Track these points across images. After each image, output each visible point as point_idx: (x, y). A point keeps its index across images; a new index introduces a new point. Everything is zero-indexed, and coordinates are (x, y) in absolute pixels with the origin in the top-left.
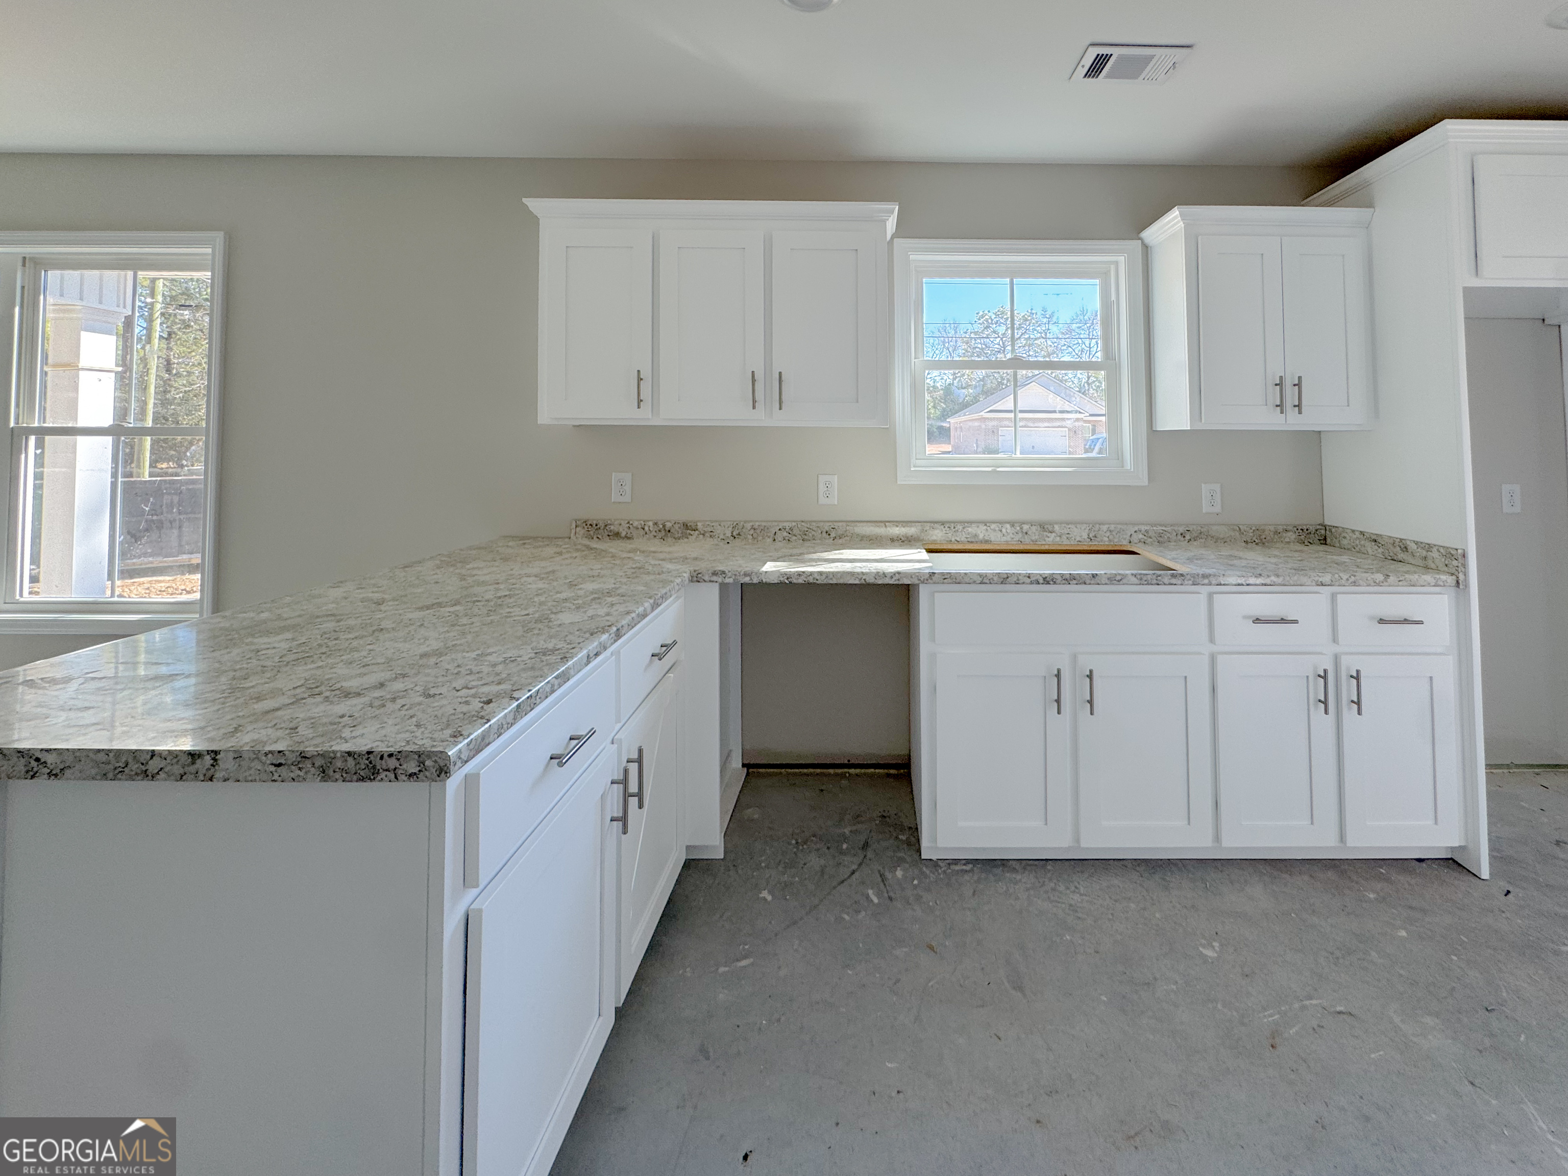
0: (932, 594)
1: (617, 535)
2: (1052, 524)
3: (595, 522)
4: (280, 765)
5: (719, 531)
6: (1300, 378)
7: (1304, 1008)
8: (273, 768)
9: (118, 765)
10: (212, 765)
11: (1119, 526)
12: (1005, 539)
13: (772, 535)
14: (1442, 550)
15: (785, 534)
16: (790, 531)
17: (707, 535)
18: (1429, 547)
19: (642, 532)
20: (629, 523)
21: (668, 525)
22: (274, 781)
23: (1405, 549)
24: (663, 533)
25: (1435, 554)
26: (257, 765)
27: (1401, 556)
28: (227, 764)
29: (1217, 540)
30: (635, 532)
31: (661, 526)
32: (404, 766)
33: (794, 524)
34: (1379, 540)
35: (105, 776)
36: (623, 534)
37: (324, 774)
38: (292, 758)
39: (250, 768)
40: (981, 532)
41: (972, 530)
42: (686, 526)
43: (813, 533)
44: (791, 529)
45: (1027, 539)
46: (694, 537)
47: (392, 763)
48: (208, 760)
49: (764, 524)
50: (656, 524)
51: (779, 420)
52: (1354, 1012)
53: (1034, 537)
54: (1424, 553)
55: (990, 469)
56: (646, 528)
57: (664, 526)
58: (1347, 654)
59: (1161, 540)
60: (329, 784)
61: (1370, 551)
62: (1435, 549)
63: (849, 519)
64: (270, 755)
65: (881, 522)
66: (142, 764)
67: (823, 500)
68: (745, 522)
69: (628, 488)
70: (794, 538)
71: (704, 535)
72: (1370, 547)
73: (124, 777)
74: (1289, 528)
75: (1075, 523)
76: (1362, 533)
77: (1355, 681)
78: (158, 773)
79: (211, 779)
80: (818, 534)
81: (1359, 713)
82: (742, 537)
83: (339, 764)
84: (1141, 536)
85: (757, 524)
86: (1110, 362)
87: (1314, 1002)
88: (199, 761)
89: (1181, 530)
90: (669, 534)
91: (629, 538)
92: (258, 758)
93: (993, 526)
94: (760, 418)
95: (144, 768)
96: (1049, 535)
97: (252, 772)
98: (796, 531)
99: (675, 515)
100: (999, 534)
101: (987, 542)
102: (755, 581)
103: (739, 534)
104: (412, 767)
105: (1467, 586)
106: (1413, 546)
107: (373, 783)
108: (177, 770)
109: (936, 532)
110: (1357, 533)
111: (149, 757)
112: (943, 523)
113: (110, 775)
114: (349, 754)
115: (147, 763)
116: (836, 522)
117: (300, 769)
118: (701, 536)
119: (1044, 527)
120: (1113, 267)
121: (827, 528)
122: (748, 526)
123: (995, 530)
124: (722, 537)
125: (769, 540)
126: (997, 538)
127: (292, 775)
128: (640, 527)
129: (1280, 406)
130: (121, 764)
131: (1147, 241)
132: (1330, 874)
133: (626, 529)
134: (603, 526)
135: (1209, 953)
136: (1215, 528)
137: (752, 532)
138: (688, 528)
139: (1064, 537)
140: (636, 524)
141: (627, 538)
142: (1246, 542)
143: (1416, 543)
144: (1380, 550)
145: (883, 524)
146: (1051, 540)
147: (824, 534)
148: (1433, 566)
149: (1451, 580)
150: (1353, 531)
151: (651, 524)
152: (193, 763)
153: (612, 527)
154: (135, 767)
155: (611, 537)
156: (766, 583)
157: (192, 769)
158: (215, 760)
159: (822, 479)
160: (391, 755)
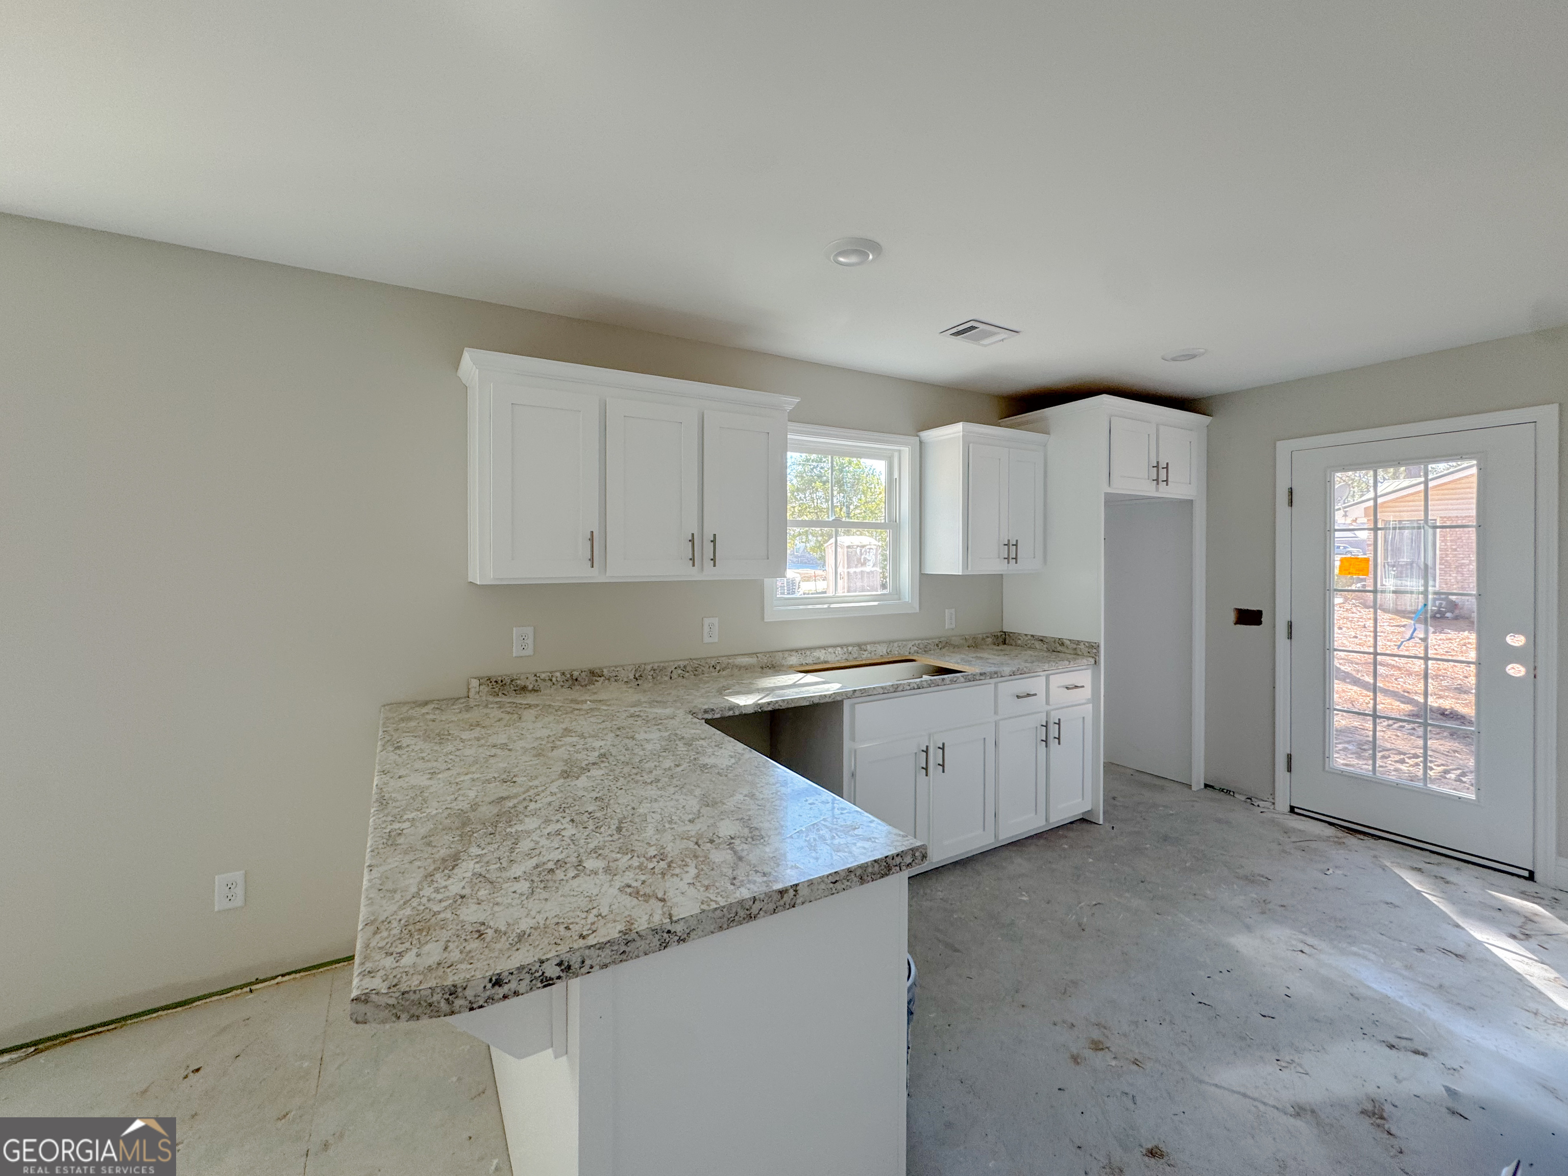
0: (853, 706)
1: (524, 689)
2: (865, 644)
3: (500, 679)
4: (836, 882)
5: (623, 675)
6: (1017, 541)
7: (1081, 908)
8: (832, 885)
9: (729, 916)
10: (795, 895)
11: (904, 643)
12: (837, 659)
13: (669, 674)
14: (1087, 644)
15: (680, 671)
16: (684, 669)
17: (613, 679)
18: (1078, 642)
19: (549, 684)
20: (535, 675)
21: (576, 674)
22: (833, 894)
23: (1062, 644)
24: (570, 682)
25: (1082, 646)
26: (823, 886)
27: (1060, 648)
28: (803, 891)
29: (954, 646)
30: (542, 685)
31: (569, 676)
32: (905, 861)
33: (687, 662)
34: (1044, 639)
35: (721, 928)
36: (530, 687)
37: (862, 880)
38: (843, 874)
39: (818, 889)
40: (821, 655)
41: (817, 654)
42: (592, 673)
43: (703, 668)
44: (685, 667)
45: (851, 657)
46: (600, 683)
47: (898, 860)
48: (792, 892)
49: (662, 664)
50: (563, 674)
51: (709, 573)
52: (1100, 902)
53: (856, 655)
54: (1075, 646)
55: (826, 606)
56: (554, 679)
57: (572, 676)
58: (1053, 710)
59: (926, 651)
60: (866, 885)
61: (1037, 647)
62: (1082, 643)
63: (730, 654)
64: (830, 877)
65: (753, 654)
66: (747, 910)
67: (707, 639)
68: (645, 664)
69: (530, 641)
70: (687, 674)
71: (609, 679)
72: (1038, 645)
73: (735, 924)
74: (989, 635)
75: (879, 643)
76: (1032, 636)
77: (1057, 726)
78: (758, 913)
79: (794, 907)
80: (706, 670)
81: (1059, 743)
82: (643, 679)
83: (870, 870)
84: (916, 648)
85: (656, 665)
86: (893, 525)
87: (1082, 904)
88: (785, 896)
89: (937, 641)
90: (576, 683)
91: (536, 691)
92: (823, 881)
93: (830, 650)
94: (692, 574)
95: (748, 912)
96: (864, 653)
97: (819, 892)
98: (688, 668)
99: (579, 663)
100: (834, 656)
101: (826, 662)
102: (737, 713)
103: (641, 676)
104: (908, 860)
105: (1099, 664)
106: (1068, 642)
107: (889, 877)
108: (772, 906)
109: (793, 658)
110: (1029, 637)
111: (752, 902)
112: (797, 651)
113: (725, 926)
114: (875, 861)
115: (751, 908)
116: (720, 657)
117: (848, 881)
118: (607, 681)
119: (860, 646)
120: (896, 454)
121: (713, 663)
122: (649, 667)
123: (830, 653)
124: (625, 680)
125: (667, 678)
126: (833, 657)
127: (843, 886)
128: (547, 678)
129: (1008, 558)
130: (731, 915)
131: (923, 439)
132: (1042, 842)
133: (534, 683)
134: (509, 681)
135: (1025, 898)
136: (953, 638)
137: (652, 672)
138: (595, 674)
139: (873, 654)
140: (543, 676)
141: (534, 690)
142: (969, 647)
143: (1070, 640)
144: (1045, 646)
145: (755, 656)
146: (865, 657)
147: (711, 668)
148: (1080, 653)
149: (1092, 661)
150: (1026, 635)
151: (558, 674)
152: (782, 897)
153: (518, 682)
154: (742, 913)
155: (517, 692)
156: (745, 714)
157: (782, 903)
158: (796, 891)
159: (707, 621)
160: (898, 855)
